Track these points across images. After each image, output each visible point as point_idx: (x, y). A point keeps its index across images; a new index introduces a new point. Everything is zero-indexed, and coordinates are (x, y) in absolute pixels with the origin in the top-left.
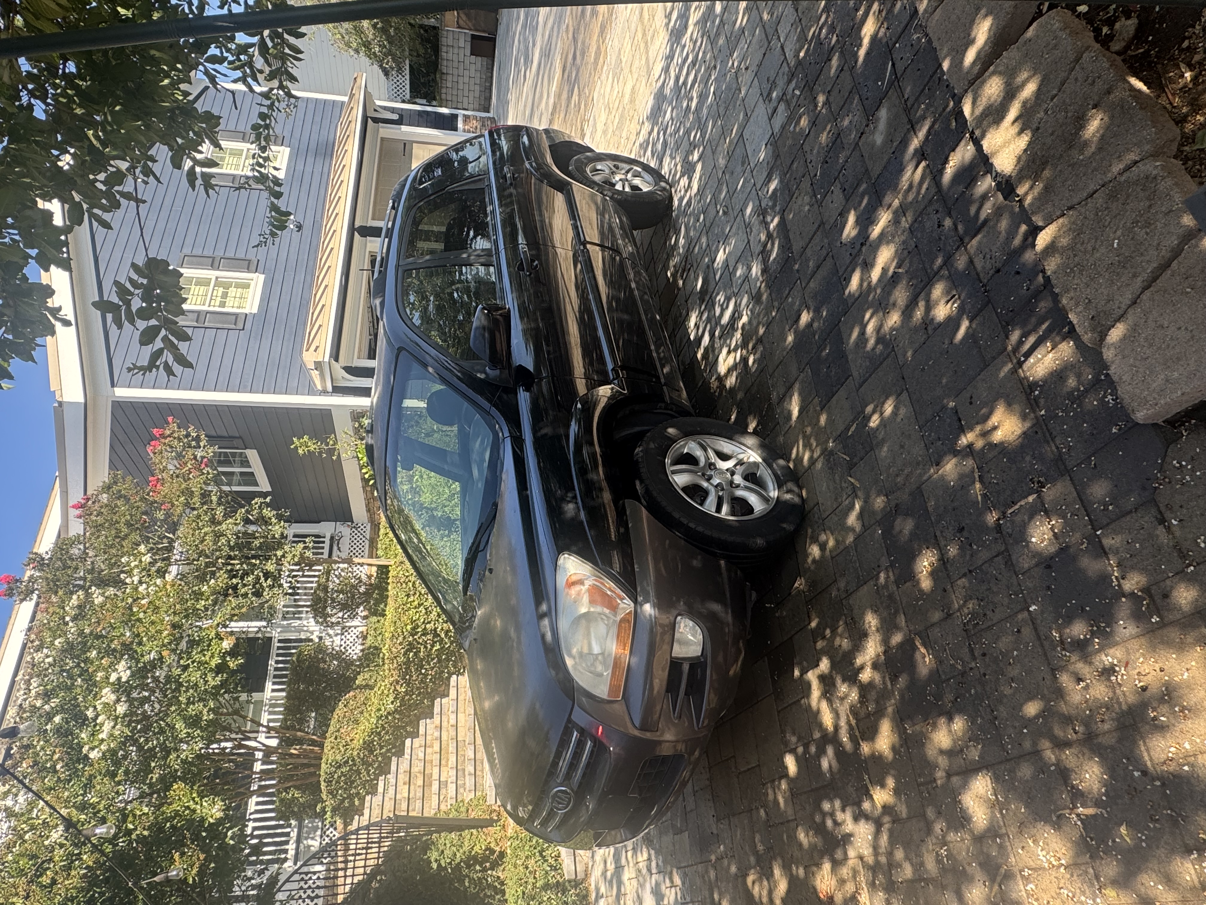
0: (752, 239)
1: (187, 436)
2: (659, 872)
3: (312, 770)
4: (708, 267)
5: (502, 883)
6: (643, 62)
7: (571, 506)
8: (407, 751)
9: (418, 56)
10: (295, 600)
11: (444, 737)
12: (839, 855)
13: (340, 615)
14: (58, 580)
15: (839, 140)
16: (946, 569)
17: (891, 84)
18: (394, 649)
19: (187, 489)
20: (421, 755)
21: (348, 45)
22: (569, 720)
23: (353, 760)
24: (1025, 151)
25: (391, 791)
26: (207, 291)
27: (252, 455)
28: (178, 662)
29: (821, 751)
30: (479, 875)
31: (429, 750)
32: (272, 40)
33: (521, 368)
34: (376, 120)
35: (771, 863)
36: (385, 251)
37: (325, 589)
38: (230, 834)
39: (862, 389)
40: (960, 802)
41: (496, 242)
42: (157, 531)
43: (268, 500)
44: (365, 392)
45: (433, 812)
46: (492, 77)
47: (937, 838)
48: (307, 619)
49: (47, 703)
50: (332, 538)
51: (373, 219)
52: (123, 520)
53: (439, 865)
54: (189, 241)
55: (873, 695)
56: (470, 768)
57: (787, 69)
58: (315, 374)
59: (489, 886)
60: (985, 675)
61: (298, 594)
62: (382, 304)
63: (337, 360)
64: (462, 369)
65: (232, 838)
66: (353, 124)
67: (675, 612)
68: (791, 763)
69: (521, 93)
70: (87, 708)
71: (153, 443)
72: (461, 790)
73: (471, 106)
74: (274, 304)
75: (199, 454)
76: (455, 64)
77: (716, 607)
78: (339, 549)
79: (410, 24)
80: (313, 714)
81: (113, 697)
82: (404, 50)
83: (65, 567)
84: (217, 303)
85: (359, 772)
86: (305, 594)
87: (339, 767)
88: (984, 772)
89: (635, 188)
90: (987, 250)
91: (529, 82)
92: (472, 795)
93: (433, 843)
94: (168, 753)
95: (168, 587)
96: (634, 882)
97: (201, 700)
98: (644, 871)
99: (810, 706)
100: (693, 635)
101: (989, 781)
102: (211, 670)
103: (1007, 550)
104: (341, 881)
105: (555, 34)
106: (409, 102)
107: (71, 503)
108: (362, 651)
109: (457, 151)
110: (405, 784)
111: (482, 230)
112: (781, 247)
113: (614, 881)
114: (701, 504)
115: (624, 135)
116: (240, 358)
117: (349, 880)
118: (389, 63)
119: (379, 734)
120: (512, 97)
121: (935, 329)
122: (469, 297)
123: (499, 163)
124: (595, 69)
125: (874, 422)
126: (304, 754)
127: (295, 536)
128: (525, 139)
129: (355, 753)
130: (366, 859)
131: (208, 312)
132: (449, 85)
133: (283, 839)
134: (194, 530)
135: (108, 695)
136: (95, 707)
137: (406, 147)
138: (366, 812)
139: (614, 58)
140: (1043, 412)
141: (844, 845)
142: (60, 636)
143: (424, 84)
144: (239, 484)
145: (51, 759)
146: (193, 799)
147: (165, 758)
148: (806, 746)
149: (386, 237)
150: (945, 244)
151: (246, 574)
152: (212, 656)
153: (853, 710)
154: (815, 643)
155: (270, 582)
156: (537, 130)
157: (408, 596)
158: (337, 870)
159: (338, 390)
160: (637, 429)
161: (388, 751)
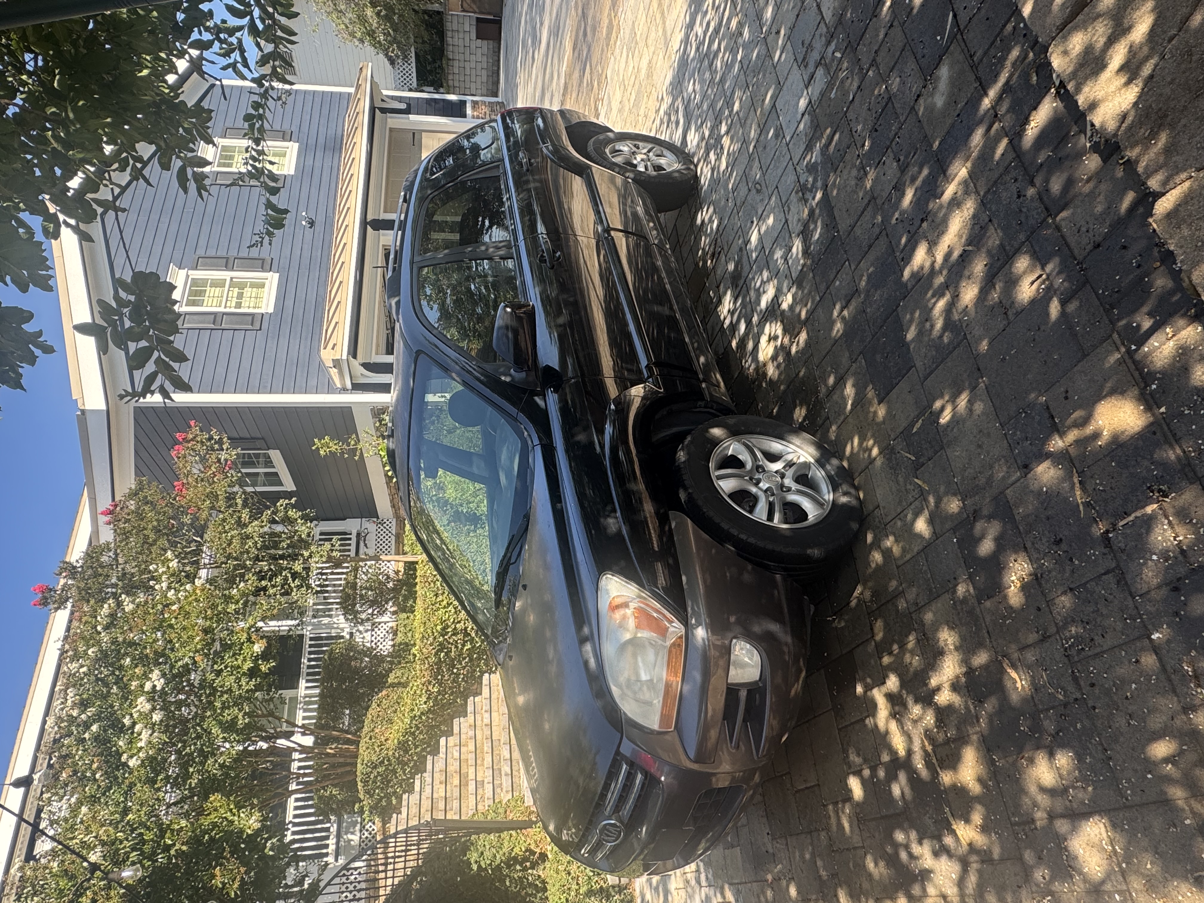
0: (790, 218)
1: (210, 438)
2: (710, 886)
3: (348, 768)
4: (741, 249)
5: (544, 882)
6: (660, 33)
7: (611, 521)
8: (442, 750)
9: (424, 42)
10: (325, 598)
11: (479, 737)
12: (916, 890)
13: (370, 611)
14: (90, 588)
15: (890, 104)
16: (1040, 585)
17: (953, 38)
18: (424, 650)
19: (212, 493)
20: (456, 755)
21: (352, 35)
22: (618, 753)
23: (389, 760)
24: (1135, 104)
25: (428, 790)
26: (223, 292)
27: (276, 455)
28: (212, 666)
29: (892, 777)
30: (520, 874)
31: (463, 749)
32: (263, 21)
33: (548, 368)
34: (384, 111)
35: (836, 891)
36: (398, 243)
37: (354, 586)
38: (269, 844)
39: (928, 382)
40: (1066, 849)
41: (514, 232)
42: (185, 535)
43: (293, 501)
44: (385, 388)
45: (471, 813)
46: (499, 60)
47: (1037, 885)
48: (338, 616)
49: (83, 712)
50: (358, 535)
51: (385, 212)
52: (150, 526)
53: (480, 867)
54: (203, 242)
55: (953, 720)
56: (506, 769)
57: (825, 30)
58: (334, 372)
59: (530, 885)
60: (1094, 708)
61: (327, 592)
62: (398, 303)
63: (355, 357)
64: (484, 373)
65: (271, 849)
66: (361, 115)
67: (730, 635)
68: (855, 786)
69: (530, 75)
70: (124, 716)
71: (176, 447)
72: (498, 790)
73: (479, 92)
74: (289, 303)
75: (223, 456)
76: (461, 50)
77: (774, 627)
78: (366, 545)
79: (414, 10)
80: (347, 712)
81: (148, 706)
82: (408, 38)
83: (96, 575)
84: (233, 304)
85: (394, 772)
86: (335, 592)
87: (375, 767)
88: (1097, 818)
89: (658, 168)
90: (1083, 223)
91: (538, 63)
92: (510, 796)
93: (472, 844)
94: (206, 758)
95: (198, 591)
96: (682, 893)
97: (236, 704)
98: (693, 882)
99: (876, 726)
100: (750, 659)
101: (1103, 830)
102: (244, 674)
103: (1118, 566)
104: (382, 883)
105: (564, 10)
106: (417, 90)
107: (100, 510)
108: (393, 646)
109: (468, 138)
110: (441, 783)
111: (497, 219)
112: (826, 226)
113: (661, 889)
114: (751, 512)
115: (642, 112)
116: (258, 359)
117: (389, 882)
118: (394, 50)
119: (413, 734)
120: (521, 79)
121: (1017, 314)
122: (486, 288)
123: (514, 148)
124: (608, 45)
125: (945, 418)
126: (341, 753)
127: (321, 534)
128: (540, 121)
129: (391, 753)
130: (405, 861)
131: (224, 314)
132: (456, 71)
133: (323, 834)
134: (220, 533)
135: (143, 704)
136: (131, 715)
137: (415, 136)
138: (404, 810)
139: (627, 32)
140: (1163, 410)
141: (923, 881)
142: (93, 645)
143: (430, 72)
144: (264, 485)
145: (90, 768)
146: (231, 810)
147: (203, 763)
148: (874, 770)
149: (399, 229)
150: (1027, 217)
151: (275, 575)
152: (245, 660)
153: (928, 734)
154: (881, 658)
155: (297, 582)
156: (551, 112)
157: (436, 595)
158: (378, 872)
159: (358, 387)
160: (675, 430)
161: (423, 750)
